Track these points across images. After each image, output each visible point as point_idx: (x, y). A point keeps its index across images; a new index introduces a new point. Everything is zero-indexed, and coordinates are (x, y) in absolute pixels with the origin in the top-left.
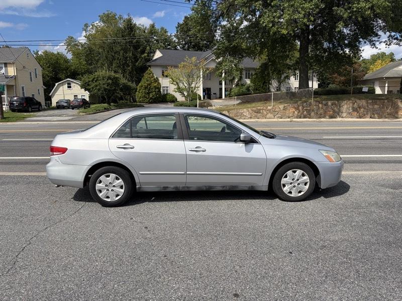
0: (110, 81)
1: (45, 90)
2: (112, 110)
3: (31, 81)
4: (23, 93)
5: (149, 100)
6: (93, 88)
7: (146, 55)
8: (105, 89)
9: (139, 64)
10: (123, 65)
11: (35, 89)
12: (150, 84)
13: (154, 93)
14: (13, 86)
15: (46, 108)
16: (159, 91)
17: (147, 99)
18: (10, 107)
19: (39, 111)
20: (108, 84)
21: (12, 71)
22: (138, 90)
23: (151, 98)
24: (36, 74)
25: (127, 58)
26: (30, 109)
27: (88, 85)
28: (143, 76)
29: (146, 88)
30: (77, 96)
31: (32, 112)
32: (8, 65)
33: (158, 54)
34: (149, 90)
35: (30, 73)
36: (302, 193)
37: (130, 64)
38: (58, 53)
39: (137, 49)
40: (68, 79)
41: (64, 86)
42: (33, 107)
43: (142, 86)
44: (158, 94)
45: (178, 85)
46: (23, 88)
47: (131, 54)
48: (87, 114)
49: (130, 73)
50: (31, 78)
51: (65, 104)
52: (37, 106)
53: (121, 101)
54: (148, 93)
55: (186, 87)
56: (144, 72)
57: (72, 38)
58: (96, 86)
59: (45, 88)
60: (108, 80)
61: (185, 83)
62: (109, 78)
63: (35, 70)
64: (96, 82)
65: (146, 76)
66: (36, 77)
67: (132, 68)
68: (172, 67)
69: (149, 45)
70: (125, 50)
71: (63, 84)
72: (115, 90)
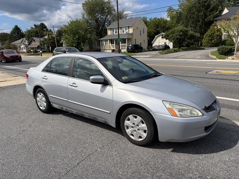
0: (181, 33)
1: (148, 40)
2: (180, 51)
3: (141, 35)
4: (136, 42)
5: (211, 45)
6: (170, 38)
7: (218, 12)
8: (177, 39)
9: (207, 19)
10: (196, 21)
11: (142, 40)
12: (213, 34)
13: (216, 39)
14: (131, 38)
15: (147, 50)
16: (221, 38)
17: (210, 43)
18: (127, 50)
19: (141, 52)
20: (180, 35)
21: (131, 31)
22: (204, 38)
23: (213, 43)
24: (144, 32)
25: (199, 16)
26: (136, 51)
27: (168, 36)
28: (210, 28)
29: (210, 36)
30: (166, 43)
31: (137, 52)
32: (130, 27)
33: (226, 11)
34: (212, 37)
35: (141, 31)
36: (142, 139)
37: (201, 20)
38: (161, 18)
39: (207, 9)
40: (162, 33)
41: (160, 37)
42: (138, 50)
43: (207, 35)
44: (218, 40)
45: (229, 33)
46: (136, 40)
47: (202, 14)
48: (161, 54)
49: (200, 26)
50: (141, 34)
51: (157, 48)
52: (140, 50)
53: (192, 46)
54: (211, 40)
55: (235, 34)
56: (210, 25)
57: (171, 7)
58: (173, 36)
59: (149, 39)
60: (180, 32)
61: (235, 31)
62: (181, 31)
63: (144, 29)
64: (173, 34)
65: (211, 27)
66: (144, 33)
67: (202, 23)
68: (225, 20)
69: (222, 5)
70: (199, 11)
71: (159, 36)
72: (184, 38)
